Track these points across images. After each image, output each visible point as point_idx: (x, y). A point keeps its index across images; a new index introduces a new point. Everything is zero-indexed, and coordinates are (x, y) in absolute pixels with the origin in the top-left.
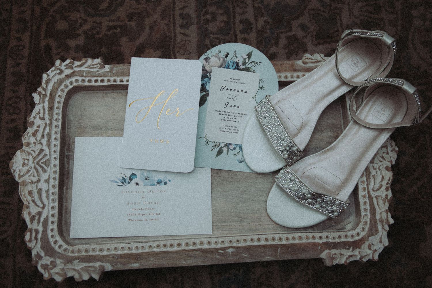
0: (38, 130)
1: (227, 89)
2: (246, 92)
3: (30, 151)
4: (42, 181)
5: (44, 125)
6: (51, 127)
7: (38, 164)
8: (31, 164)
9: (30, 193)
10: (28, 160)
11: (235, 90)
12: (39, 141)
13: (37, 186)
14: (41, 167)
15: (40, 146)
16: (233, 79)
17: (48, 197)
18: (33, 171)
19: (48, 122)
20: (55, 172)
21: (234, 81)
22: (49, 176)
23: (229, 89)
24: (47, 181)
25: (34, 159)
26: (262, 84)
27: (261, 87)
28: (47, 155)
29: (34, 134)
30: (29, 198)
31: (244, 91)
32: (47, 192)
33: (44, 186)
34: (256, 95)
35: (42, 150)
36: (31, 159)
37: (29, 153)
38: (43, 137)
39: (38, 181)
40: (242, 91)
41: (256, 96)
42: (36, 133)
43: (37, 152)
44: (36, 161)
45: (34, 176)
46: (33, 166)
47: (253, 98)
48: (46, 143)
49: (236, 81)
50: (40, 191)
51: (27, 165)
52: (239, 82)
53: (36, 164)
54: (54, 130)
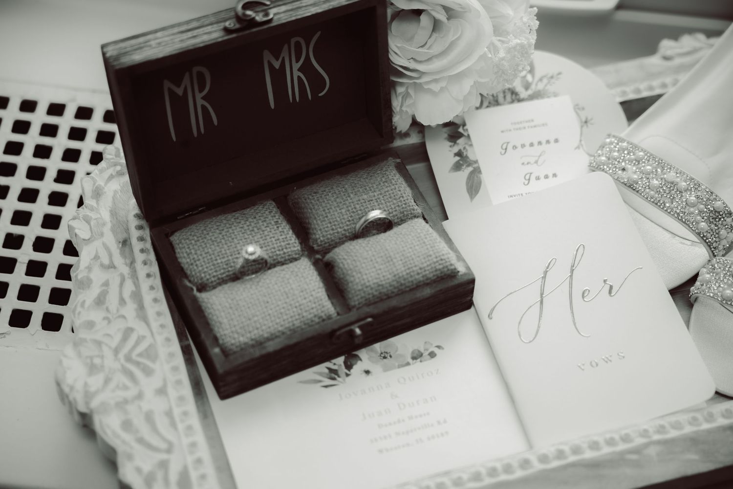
0: (108, 292)
1: (515, 147)
2: (556, 141)
3: (98, 337)
4: (149, 393)
5: (118, 280)
6: (137, 278)
7: (128, 359)
8: (110, 362)
9: (127, 425)
10: (102, 357)
11: (532, 145)
12: (115, 311)
13: (140, 408)
14: (138, 364)
15: (121, 325)
16: (518, 123)
17: (173, 424)
18: (120, 378)
19: (126, 270)
20: (175, 369)
21: (521, 126)
22: (165, 380)
23: (519, 145)
24: (162, 391)
25: (116, 351)
26: (583, 115)
27: (584, 120)
28: (144, 337)
29: (100, 301)
30: (127, 437)
31: (552, 141)
32: (169, 414)
33: (156, 405)
34: (581, 141)
35: (128, 331)
36: (108, 353)
37: (99, 343)
38: (122, 301)
39: (140, 396)
40: (548, 142)
41: (583, 142)
42: (105, 298)
43: (118, 338)
44: (121, 356)
45: (126, 388)
46: (117, 366)
47: (578, 148)
48: (134, 314)
49: (526, 125)
50: (149, 417)
51: (102, 366)
52: (532, 124)
53: (123, 361)
54: (145, 284)
